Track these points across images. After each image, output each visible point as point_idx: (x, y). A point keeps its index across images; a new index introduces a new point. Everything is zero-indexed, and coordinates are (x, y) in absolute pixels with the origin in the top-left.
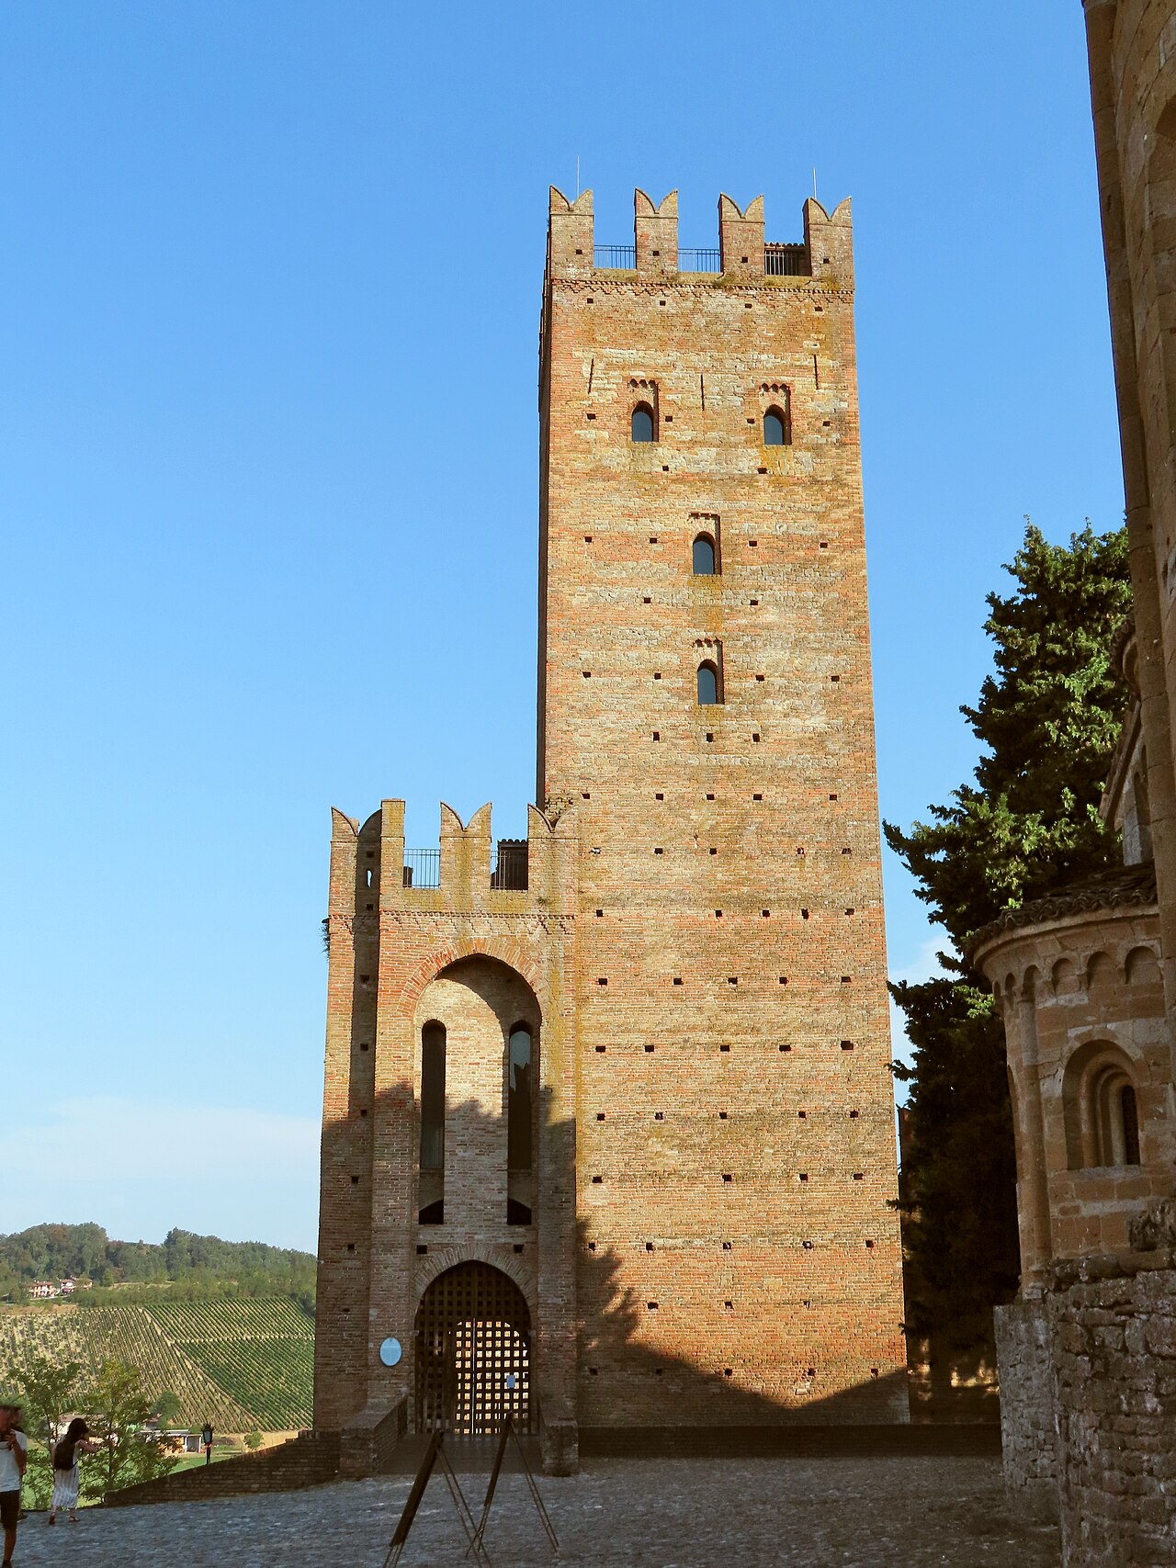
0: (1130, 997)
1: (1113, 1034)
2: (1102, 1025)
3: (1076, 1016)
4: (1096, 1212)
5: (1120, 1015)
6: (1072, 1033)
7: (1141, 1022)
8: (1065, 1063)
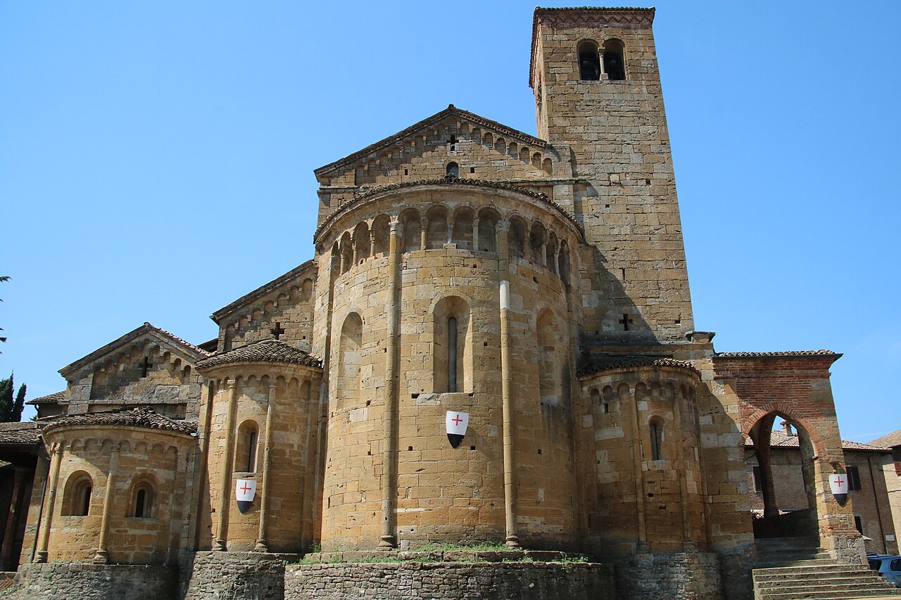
0: (164, 462)
1: (156, 473)
2: (151, 469)
3: (142, 462)
4: (134, 533)
5: (159, 467)
6: (138, 468)
7: (167, 471)
8: (132, 478)
